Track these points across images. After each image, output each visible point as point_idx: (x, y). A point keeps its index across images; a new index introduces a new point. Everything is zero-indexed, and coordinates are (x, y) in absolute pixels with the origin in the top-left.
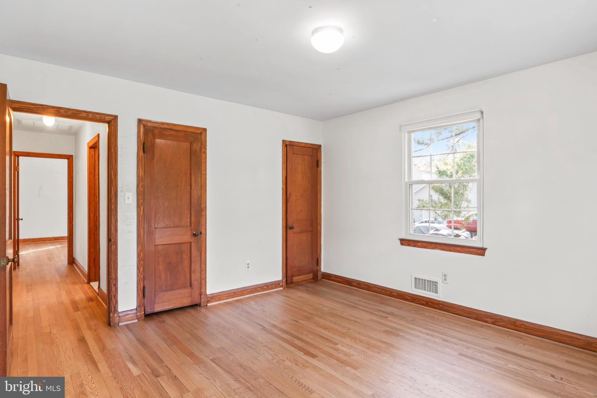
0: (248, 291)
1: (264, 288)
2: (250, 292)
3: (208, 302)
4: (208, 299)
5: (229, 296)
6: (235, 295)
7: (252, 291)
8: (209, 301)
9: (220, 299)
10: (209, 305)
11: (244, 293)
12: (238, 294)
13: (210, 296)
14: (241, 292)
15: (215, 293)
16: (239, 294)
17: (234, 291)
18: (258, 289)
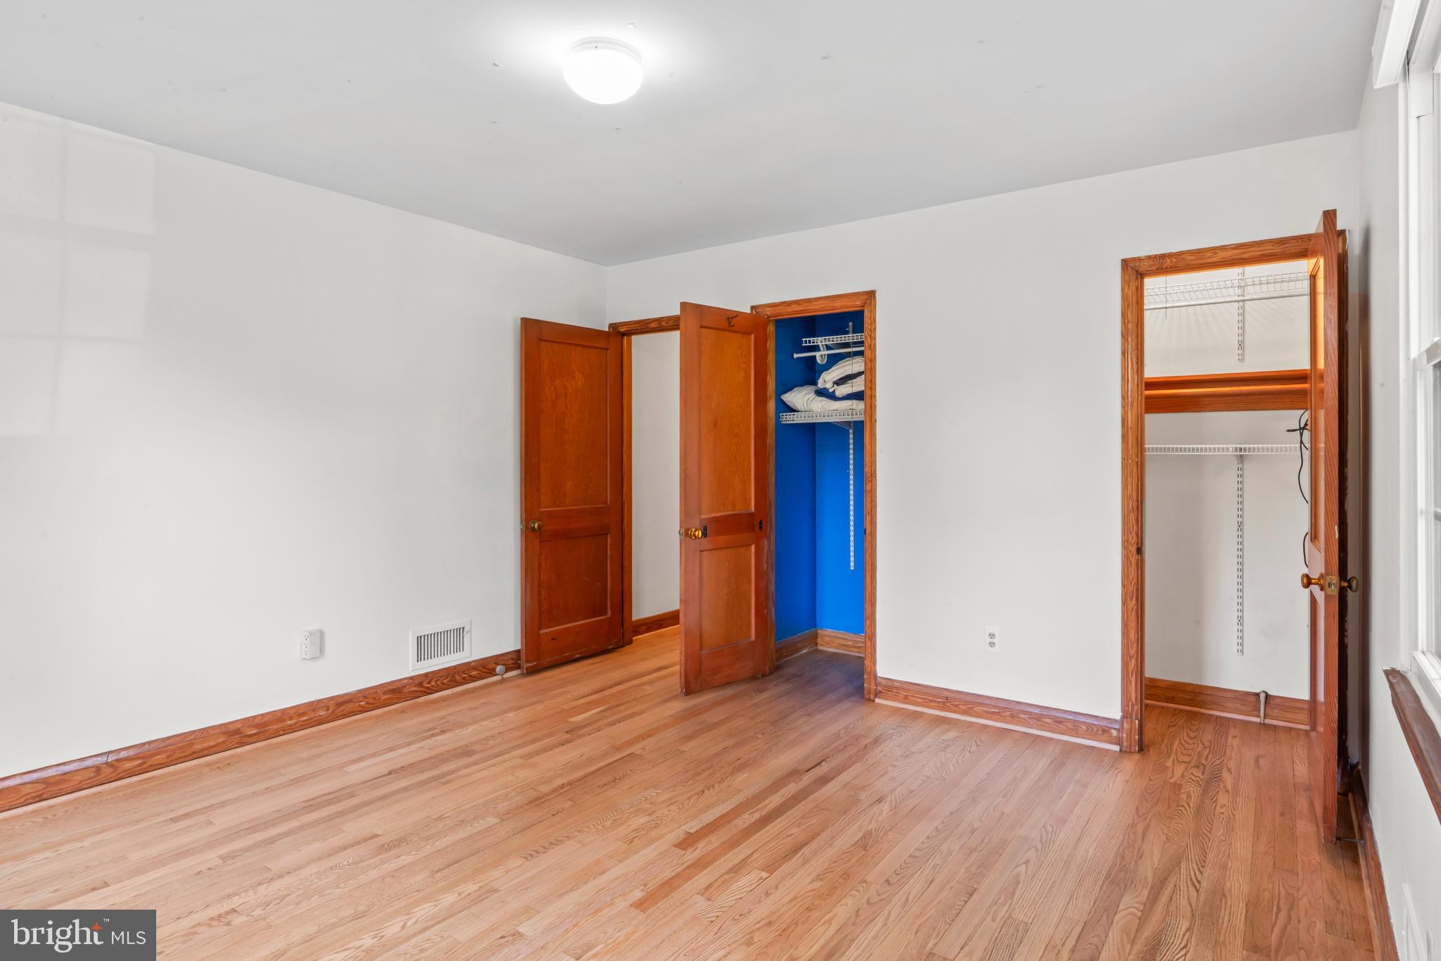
0: (989, 709)
1: (1043, 720)
2: (993, 713)
3: (877, 694)
4: (879, 688)
5: (931, 701)
6: (947, 704)
7: (1003, 714)
8: (881, 692)
9: (906, 699)
10: (877, 700)
11: (975, 709)
12: (957, 706)
13: (884, 682)
14: (966, 703)
15: (897, 681)
16: (961, 707)
17: (947, 694)
18: (1022, 716)
